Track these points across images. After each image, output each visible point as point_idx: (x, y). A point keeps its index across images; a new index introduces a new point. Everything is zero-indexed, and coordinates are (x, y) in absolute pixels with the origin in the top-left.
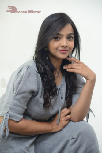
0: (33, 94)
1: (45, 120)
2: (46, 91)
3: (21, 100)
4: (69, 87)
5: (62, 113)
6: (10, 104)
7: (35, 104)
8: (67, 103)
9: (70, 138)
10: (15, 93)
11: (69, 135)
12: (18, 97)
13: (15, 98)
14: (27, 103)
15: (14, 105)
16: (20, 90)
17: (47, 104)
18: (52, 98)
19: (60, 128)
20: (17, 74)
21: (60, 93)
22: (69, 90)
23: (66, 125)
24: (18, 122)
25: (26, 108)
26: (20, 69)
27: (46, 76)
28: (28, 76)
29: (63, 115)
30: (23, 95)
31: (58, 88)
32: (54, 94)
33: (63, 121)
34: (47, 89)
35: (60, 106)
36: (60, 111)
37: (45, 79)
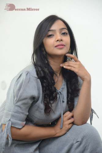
0: (34, 99)
1: (47, 125)
2: (47, 96)
3: (22, 106)
4: (70, 91)
5: (65, 117)
6: (12, 111)
7: (37, 110)
8: (69, 107)
9: (75, 142)
10: (16, 100)
11: (73, 138)
12: (19, 104)
13: (16, 104)
14: (28, 109)
15: (15, 112)
16: (20, 97)
17: (48, 110)
18: (53, 103)
19: (63, 132)
20: (17, 81)
21: (61, 97)
22: (70, 94)
23: (70, 129)
24: (20, 129)
25: (27, 114)
26: (19, 75)
27: (45, 81)
28: (28, 82)
29: (65, 119)
30: (24, 101)
31: (58, 92)
32: (55, 99)
33: (66, 124)
34: (47, 94)
35: (62, 110)
36: (62, 115)
37: (44, 84)
